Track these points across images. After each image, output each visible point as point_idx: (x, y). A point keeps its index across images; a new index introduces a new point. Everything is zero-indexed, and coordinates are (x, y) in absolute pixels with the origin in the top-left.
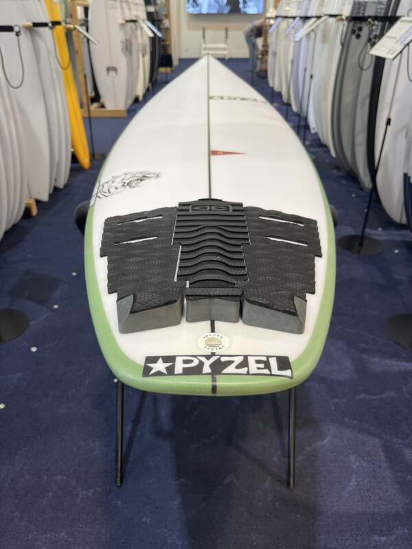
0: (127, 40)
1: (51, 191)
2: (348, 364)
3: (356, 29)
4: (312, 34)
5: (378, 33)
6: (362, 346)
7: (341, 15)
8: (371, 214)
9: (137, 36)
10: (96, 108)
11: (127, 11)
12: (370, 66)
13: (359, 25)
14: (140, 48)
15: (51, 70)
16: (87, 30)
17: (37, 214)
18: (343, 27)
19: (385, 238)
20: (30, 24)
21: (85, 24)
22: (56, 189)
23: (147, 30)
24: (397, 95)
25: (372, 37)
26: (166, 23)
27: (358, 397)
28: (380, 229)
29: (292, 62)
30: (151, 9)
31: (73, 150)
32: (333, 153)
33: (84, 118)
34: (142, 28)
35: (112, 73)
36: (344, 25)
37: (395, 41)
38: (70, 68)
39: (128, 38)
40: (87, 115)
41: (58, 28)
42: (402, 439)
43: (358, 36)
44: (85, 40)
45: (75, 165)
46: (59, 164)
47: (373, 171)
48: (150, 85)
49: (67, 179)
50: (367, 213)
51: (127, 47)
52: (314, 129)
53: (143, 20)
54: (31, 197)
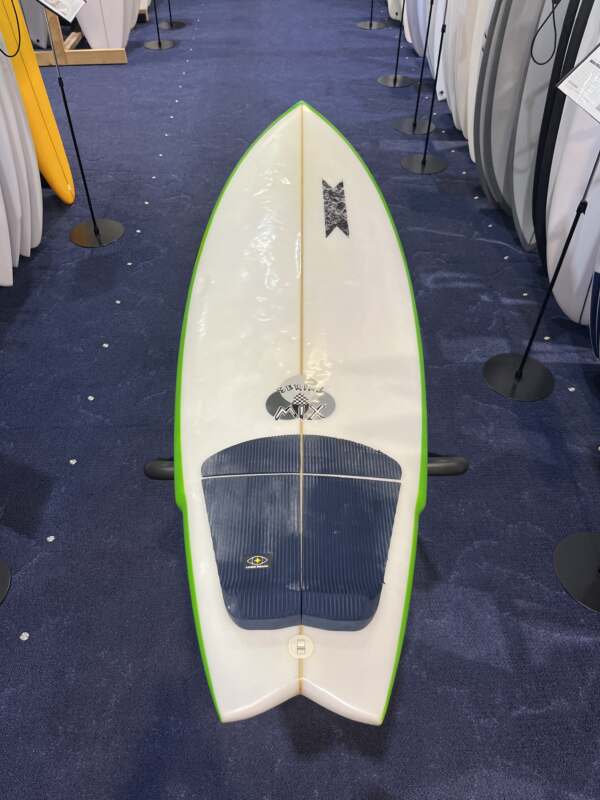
1: (17, 265)
6: (521, 603)
19: (554, 359)
52: (442, 93)
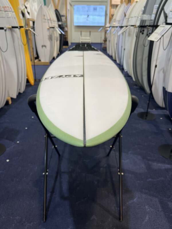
0: (50, 35)
1: (18, 94)
2: (143, 166)
3: (142, 31)
4: (124, 33)
5: (151, 32)
6: (149, 158)
7: (136, 25)
8: (150, 103)
9: (54, 33)
10: (37, 61)
11: (50, 24)
12: (148, 45)
13: (143, 29)
14: (56, 38)
15: (19, 45)
16: (34, 30)
17: (11, 104)
18: (136, 30)
19: (156, 113)
20: (10, 27)
21: (33, 28)
22: (20, 93)
23: (58, 31)
24: (159, 56)
25: (148, 33)
26: (66, 29)
27: (148, 180)
28: (154, 110)
29: (117, 44)
30: (60, 23)
31: (27, 78)
32: (134, 79)
33: (32, 65)
34: (56, 31)
35: (44, 48)
36: (137, 29)
37: (158, 34)
38: (27, 45)
39: (51, 34)
40: (33, 64)
41: (22, 29)
42: (167, 198)
43: (143, 33)
44: (33, 34)
45: (28, 84)
46: (21, 83)
47: (150, 86)
48: (59, 53)
49: (24, 89)
50: (149, 103)
51: (50, 38)
52: (126, 70)
53: (57, 28)
54: (9, 97)
